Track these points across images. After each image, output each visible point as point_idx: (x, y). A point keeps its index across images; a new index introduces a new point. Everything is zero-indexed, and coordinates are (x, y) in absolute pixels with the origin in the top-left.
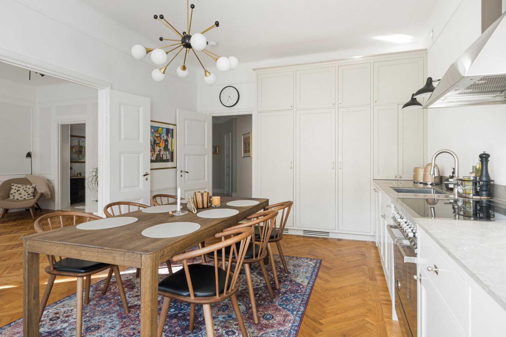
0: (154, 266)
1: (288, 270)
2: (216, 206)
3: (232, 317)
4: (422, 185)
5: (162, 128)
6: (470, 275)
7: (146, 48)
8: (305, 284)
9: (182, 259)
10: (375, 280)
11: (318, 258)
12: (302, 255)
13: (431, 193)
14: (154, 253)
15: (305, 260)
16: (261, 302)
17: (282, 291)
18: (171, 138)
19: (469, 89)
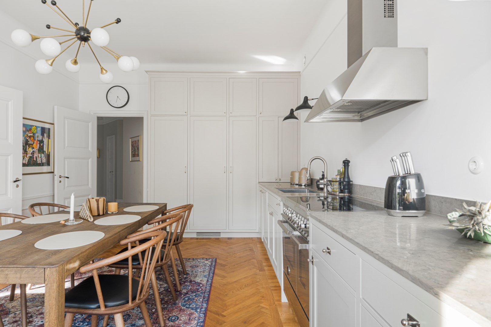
0: (61, 280)
1: (186, 272)
2: (113, 212)
3: (135, 325)
4: (297, 186)
5: (36, 126)
6: (362, 250)
7: (31, 35)
8: (204, 282)
9: (92, 269)
10: (264, 270)
11: (213, 257)
12: (198, 256)
13: (306, 192)
14: (60, 265)
15: (202, 260)
16: (164, 306)
17: (184, 292)
18: (47, 139)
19: (339, 109)
